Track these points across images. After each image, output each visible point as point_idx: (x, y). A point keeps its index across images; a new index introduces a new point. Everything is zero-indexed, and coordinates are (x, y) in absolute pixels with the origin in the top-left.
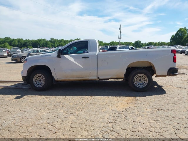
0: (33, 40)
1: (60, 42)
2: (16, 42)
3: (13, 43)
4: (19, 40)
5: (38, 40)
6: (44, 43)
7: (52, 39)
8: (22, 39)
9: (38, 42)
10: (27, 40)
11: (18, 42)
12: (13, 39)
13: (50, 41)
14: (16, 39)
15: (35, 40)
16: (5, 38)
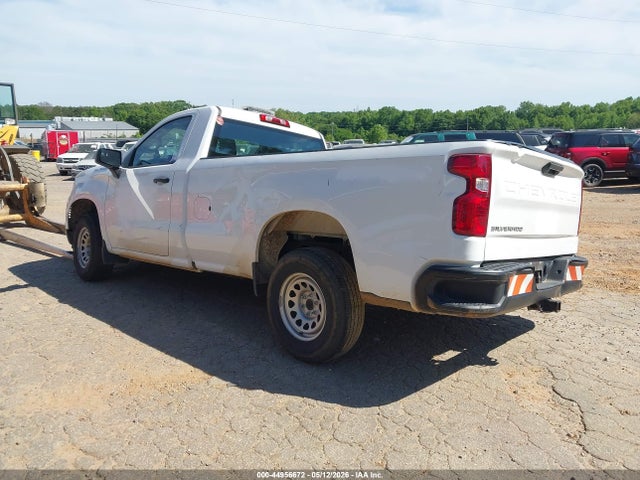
0: (460, 112)
1: (556, 114)
2: (411, 119)
3: (402, 124)
4: (419, 115)
5: (477, 111)
6: (494, 121)
7: (526, 105)
8: (428, 112)
9: (477, 118)
10: (441, 114)
11: (417, 120)
12: (404, 112)
13: (519, 114)
14: (410, 113)
15: (467, 113)
16: (383, 109)
